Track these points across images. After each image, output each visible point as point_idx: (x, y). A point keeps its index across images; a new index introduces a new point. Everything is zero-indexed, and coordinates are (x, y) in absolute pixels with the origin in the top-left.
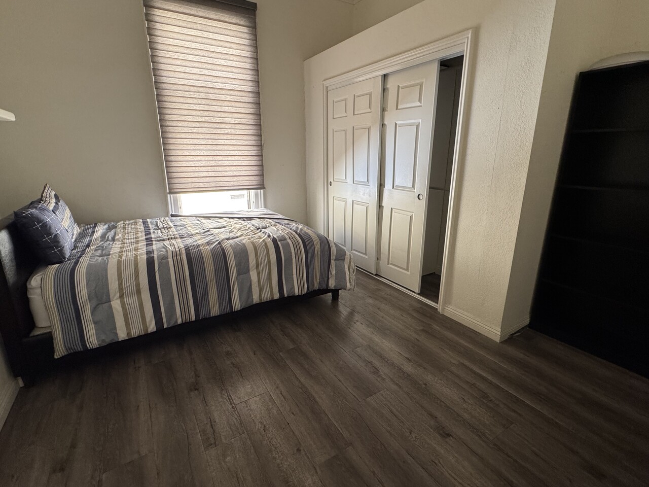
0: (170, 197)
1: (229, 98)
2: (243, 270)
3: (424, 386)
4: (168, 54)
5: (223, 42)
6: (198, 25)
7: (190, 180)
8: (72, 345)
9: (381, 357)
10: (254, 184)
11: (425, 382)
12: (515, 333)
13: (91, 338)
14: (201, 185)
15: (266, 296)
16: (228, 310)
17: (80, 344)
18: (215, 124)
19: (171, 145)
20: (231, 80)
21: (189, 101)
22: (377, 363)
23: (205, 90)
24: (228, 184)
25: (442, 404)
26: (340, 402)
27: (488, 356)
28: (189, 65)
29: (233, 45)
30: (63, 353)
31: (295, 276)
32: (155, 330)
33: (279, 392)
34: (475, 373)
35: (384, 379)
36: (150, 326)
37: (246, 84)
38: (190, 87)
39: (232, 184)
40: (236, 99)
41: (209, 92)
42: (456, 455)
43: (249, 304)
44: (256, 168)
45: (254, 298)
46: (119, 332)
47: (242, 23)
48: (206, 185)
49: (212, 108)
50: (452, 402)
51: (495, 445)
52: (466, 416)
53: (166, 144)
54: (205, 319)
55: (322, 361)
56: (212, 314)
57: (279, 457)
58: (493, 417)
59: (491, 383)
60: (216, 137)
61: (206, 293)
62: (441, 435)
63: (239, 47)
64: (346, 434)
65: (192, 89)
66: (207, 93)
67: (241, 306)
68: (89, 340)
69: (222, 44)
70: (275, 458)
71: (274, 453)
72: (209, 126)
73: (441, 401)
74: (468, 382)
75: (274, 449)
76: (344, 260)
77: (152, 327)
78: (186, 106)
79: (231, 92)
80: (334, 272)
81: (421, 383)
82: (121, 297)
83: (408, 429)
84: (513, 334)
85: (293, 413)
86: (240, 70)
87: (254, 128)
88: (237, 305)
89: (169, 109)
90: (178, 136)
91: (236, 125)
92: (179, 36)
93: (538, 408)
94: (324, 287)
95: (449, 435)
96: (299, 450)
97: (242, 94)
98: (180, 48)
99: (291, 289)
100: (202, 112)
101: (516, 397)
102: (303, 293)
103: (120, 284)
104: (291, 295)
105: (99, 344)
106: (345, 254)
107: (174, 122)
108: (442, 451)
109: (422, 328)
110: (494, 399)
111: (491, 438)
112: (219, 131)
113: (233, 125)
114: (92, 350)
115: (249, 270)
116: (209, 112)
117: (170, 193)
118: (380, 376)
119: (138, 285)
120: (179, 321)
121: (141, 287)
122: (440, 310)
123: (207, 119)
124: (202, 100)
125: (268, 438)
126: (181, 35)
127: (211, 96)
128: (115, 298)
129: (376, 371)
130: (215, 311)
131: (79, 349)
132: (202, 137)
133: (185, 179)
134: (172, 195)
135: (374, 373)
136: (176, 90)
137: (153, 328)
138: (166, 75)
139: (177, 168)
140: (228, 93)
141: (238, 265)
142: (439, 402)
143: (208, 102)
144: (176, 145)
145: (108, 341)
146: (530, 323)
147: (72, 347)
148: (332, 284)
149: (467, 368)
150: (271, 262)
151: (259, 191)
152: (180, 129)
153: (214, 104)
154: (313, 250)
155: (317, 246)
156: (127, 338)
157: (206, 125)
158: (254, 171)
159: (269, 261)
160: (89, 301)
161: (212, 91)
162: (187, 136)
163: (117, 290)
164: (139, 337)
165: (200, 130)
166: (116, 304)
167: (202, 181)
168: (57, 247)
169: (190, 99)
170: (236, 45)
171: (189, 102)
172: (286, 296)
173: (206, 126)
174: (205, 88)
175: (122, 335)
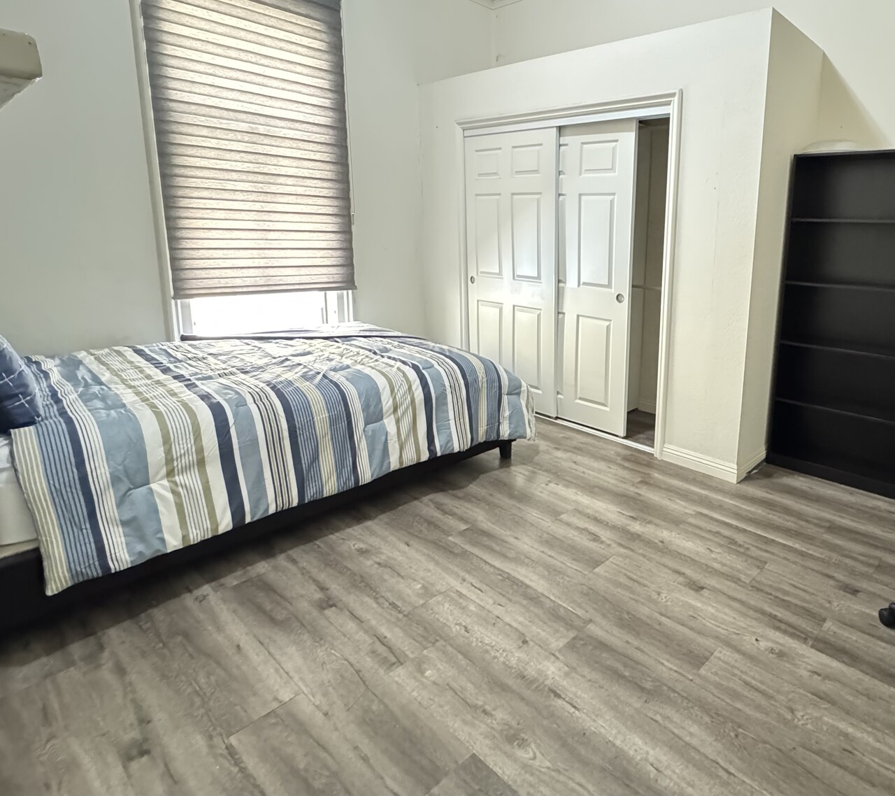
0: (175, 306)
1: (291, 134)
2: (374, 416)
3: (660, 544)
4: (179, 52)
5: (283, 42)
6: (239, 10)
7: (217, 273)
8: (83, 567)
9: (597, 520)
10: (335, 280)
11: (661, 539)
12: (752, 470)
13: (117, 551)
14: (238, 282)
15: (410, 458)
16: (351, 484)
17: (97, 563)
18: (266, 177)
19: (181, 210)
20: (296, 105)
21: (218, 134)
22: (593, 528)
23: (250, 118)
24: (290, 280)
25: (687, 558)
26: (562, 581)
27: (727, 500)
28: (220, 74)
29: (300, 49)
30: (64, 583)
31: (452, 423)
32: (230, 527)
33: (470, 585)
34: (717, 521)
35: (609, 545)
36: (222, 519)
37: (323, 113)
38: (221, 111)
39: (297, 280)
40: (305, 136)
41: (258, 122)
42: (715, 605)
43: (384, 471)
44: (338, 253)
45: (391, 460)
46: (167, 537)
47: (317, 15)
48: (248, 282)
49: (260, 149)
50: (697, 554)
51: (753, 587)
52: (716, 565)
53: (173, 207)
54: (314, 503)
55: (517, 538)
56: (326, 493)
57: (501, 654)
58: (746, 561)
59: (737, 528)
60: (269, 197)
61: (315, 458)
62: (693, 589)
63: (312, 53)
64: (580, 612)
65: (225, 114)
66: (253, 123)
67: (372, 476)
68: (113, 556)
69: (283, 45)
70: (495, 657)
71: (492, 652)
72: (255, 179)
73: (685, 556)
74: (710, 531)
75: (489, 648)
76: (519, 394)
77: (225, 523)
78: (213, 143)
79: (297, 125)
80: (507, 413)
81: (656, 541)
82: (170, 474)
83: (654, 591)
84: (750, 472)
85: (500, 605)
86: (313, 91)
87: (337, 186)
88: (367, 474)
89: (178, 147)
90: (196, 194)
91: (305, 180)
92: (203, 24)
93: (790, 543)
94: (493, 437)
95: (702, 588)
96: (525, 642)
97: (315, 129)
98: (204, 44)
99: (448, 442)
100: (242, 154)
101: (765, 537)
102: (466, 448)
103: (168, 452)
104: (447, 452)
105: (132, 562)
106: (520, 386)
107: (189, 169)
108: (699, 605)
109: (640, 479)
110: (742, 543)
111: (748, 582)
112: (273, 189)
113: (301, 179)
114: (120, 574)
115: (382, 417)
116: (257, 156)
117: (175, 297)
118: (602, 542)
119: (200, 451)
120: (272, 510)
121: (206, 454)
122: (657, 455)
123: (252, 167)
124: (244, 134)
125: (477, 639)
126: (208, 22)
127: (262, 129)
128: (159, 477)
129: (596, 538)
130: (331, 486)
131: (95, 574)
132: (242, 198)
133: (207, 271)
134: (179, 301)
135: (594, 540)
136: (195, 114)
137: (228, 525)
138: (175, 87)
139: (190, 252)
140: (292, 126)
141: (366, 408)
142: (683, 557)
143: (255, 138)
144: (191, 210)
145: (149, 554)
146: (767, 456)
147: (84, 570)
148: (505, 432)
149: (706, 516)
150: (416, 401)
151: (345, 292)
152: (199, 183)
153: (265, 142)
154: (476, 380)
155: (481, 373)
156: (182, 547)
157: (251, 177)
158: (335, 257)
159: (413, 401)
160: (113, 486)
161: (262, 120)
162: (214, 194)
163: (164, 461)
164: (202, 542)
165: (240, 186)
166: (160, 487)
167: (241, 275)
168: (25, 394)
169: (221, 131)
170: (305, 49)
171: (219, 137)
172: (439, 454)
173: (250, 179)
174: (249, 115)
175: (173, 543)
